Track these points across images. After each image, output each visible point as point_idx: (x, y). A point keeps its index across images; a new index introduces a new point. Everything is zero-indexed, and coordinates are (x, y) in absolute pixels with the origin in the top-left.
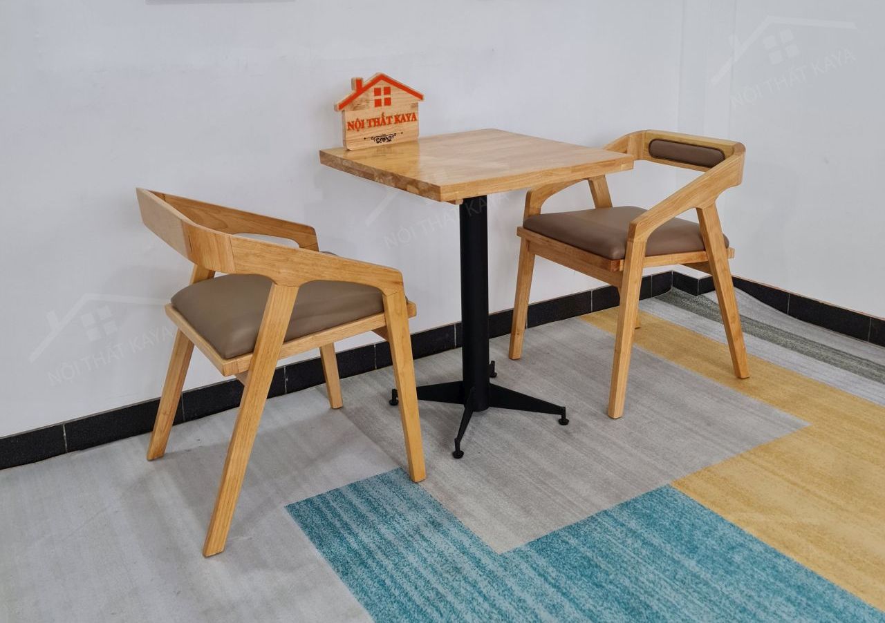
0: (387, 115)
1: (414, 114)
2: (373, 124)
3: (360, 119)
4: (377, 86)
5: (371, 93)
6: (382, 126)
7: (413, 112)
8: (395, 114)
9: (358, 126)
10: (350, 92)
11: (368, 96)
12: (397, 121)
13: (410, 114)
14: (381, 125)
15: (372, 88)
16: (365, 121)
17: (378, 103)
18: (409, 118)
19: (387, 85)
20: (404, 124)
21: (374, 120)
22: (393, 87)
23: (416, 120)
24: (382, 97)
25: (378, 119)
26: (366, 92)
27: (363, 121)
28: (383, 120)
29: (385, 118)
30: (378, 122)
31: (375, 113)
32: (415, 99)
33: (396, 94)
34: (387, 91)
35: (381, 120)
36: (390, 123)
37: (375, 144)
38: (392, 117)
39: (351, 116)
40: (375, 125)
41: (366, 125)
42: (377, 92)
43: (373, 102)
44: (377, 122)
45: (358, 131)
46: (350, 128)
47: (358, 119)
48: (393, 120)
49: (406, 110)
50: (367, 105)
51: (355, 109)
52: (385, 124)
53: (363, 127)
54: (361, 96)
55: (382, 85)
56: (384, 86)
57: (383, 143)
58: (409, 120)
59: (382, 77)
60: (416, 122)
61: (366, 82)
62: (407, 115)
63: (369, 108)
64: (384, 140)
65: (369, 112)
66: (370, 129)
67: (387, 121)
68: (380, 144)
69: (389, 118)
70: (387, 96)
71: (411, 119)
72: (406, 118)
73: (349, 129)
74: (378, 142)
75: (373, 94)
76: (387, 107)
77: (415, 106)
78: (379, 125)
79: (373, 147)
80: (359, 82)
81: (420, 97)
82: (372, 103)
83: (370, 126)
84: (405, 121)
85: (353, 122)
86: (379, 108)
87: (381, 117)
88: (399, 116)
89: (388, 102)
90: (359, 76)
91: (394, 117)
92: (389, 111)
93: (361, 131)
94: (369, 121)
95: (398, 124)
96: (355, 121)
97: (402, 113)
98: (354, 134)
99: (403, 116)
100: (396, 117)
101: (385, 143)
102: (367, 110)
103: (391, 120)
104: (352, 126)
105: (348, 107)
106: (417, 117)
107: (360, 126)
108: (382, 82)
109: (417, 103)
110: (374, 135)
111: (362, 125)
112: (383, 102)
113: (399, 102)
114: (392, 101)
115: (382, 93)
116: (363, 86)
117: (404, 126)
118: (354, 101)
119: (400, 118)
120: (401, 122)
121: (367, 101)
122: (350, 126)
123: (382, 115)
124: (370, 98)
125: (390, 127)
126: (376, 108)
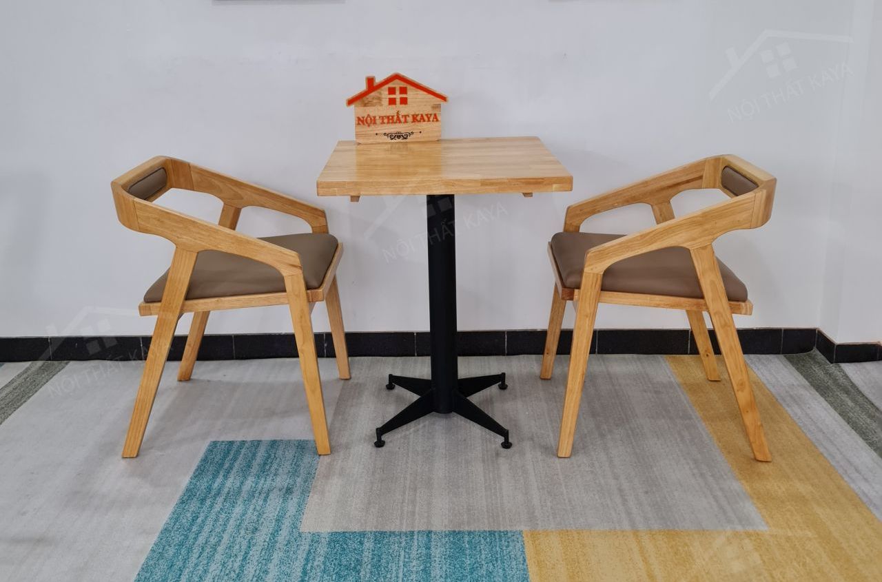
0: (401, 113)
1: (435, 115)
2: (386, 121)
3: (372, 114)
4: (391, 85)
5: (384, 93)
6: (397, 124)
7: (433, 113)
8: (413, 113)
9: (369, 121)
10: (363, 87)
11: (380, 94)
12: (415, 119)
13: (431, 115)
14: (396, 122)
15: (387, 87)
16: (377, 118)
17: (392, 102)
18: (429, 118)
19: (403, 84)
20: (423, 124)
21: (388, 117)
22: (409, 87)
23: (437, 120)
24: (398, 96)
25: (393, 117)
26: (379, 91)
27: (375, 117)
28: (398, 117)
29: (400, 116)
30: (393, 119)
31: (392, 111)
32: (437, 101)
33: (412, 94)
34: (403, 91)
35: (395, 118)
36: (406, 122)
37: (389, 140)
38: (408, 116)
39: (364, 112)
40: (388, 123)
41: (378, 121)
42: (392, 91)
43: (388, 100)
44: (390, 120)
45: (369, 126)
46: (360, 122)
47: (368, 115)
48: (410, 119)
49: (427, 110)
50: (380, 103)
51: (365, 105)
52: (400, 122)
53: (375, 123)
54: (373, 94)
55: (397, 84)
56: (400, 85)
57: (398, 140)
58: (429, 121)
59: (397, 77)
60: (436, 124)
61: (378, 80)
62: (427, 115)
63: (381, 105)
64: (399, 137)
65: (385, 110)
66: (385, 125)
67: (403, 120)
68: (394, 141)
69: (405, 116)
70: (404, 96)
71: (431, 119)
72: (426, 118)
73: (359, 124)
74: (392, 139)
75: (387, 93)
76: (403, 106)
77: (437, 107)
78: (393, 122)
79: (386, 143)
80: (370, 81)
81: (444, 98)
82: (385, 102)
83: (383, 123)
84: (424, 121)
85: (363, 118)
86: (394, 106)
87: (395, 115)
88: (417, 115)
89: (404, 101)
90: (370, 75)
91: (410, 116)
92: (404, 110)
93: (372, 127)
94: (382, 118)
95: (417, 123)
96: (366, 116)
97: (421, 113)
98: (365, 129)
99: (422, 115)
100: (413, 116)
101: (400, 140)
102: (380, 108)
103: (408, 118)
104: (363, 122)
105: (358, 103)
106: (439, 118)
107: (371, 122)
108: (397, 81)
109: (440, 105)
110: (387, 131)
111: (374, 121)
112: (398, 101)
113: (417, 102)
114: (409, 101)
115: (398, 92)
116: (375, 84)
117: (424, 126)
118: (364, 98)
119: (419, 118)
120: (420, 121)
121: (379, 99)
122: (361, 121)
123: (398, 113)
124: (383, 96)
125: (406, 125)
126: (390, 106)
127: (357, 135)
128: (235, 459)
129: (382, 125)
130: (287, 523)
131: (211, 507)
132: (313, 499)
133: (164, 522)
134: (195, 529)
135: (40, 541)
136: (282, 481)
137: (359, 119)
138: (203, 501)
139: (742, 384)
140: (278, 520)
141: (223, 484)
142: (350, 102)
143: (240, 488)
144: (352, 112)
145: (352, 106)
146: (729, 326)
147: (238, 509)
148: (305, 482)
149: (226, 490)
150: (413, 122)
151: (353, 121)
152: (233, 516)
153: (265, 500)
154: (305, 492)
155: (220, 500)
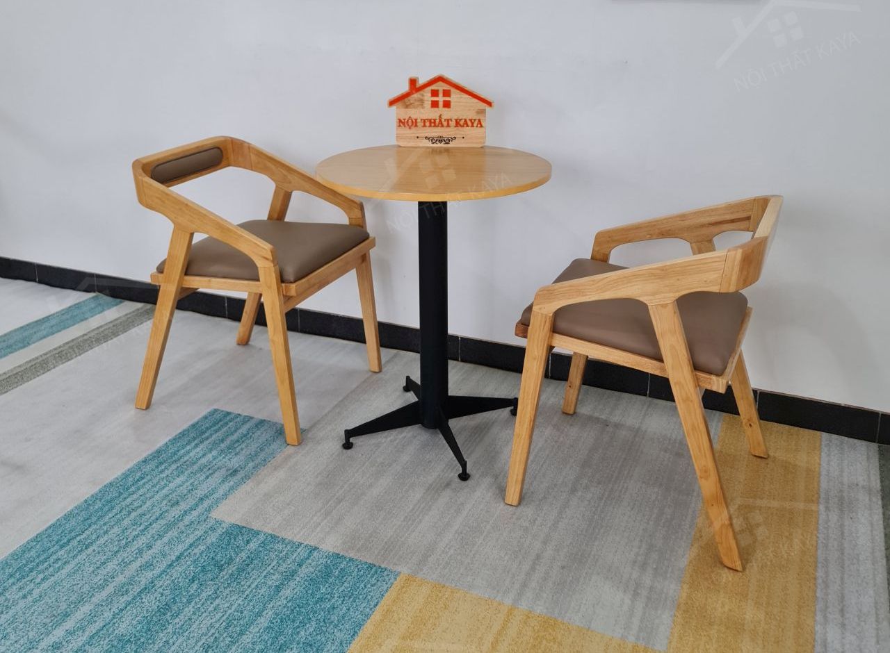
0: (444, 117)
1: (479, 121)
2: (427, 124)
3: (414, 117)
4: (434, 87)
5: (427, 95)
6: (439, 128)
7: (477, 118)
8: (456, 118)
9: (410, 124)
10: (405, 88)
11: (423, 95)
12: (457, 123)
13: (475, 120)
14: (438, 126)
15: (429, 89)
16: (419, 120)
17: (435, 104)
18: (473, 124)
19: (447, 87)
20: (466, 129)
21: (430, 120)
22: (453, 90)
23: (481, 126)
24: (441, 99)
25: (435, 120)
26: (421, 92)
27: (416, 120)
28: (440, 121)
29: (443, 120)
30: (435, 122)
31: (433, 114)
32: (482, 105)
33: (455, 97)
34: (446, 93)
35: (437, 121)
36: (448, 126)
37: (429, 144)
38: (451, 120)
39: (405, 114)
40: (430, 126)
41: (420, 124)
42: (435, 93)
43: (430, 102)
44: (432, 123)
45: (410, 128)
46: (402, 125)
47: (410, 117)
48: (453, 123)
49: (470, 115)
50: (422, 105)
51: (407, 107)
52: (442, 126)
53: (416, 126)
54: (416, 96)
55: (440, 87)
56: (442, 88)
57: (439, 145)
58: (473, 126)
59: (441, 79)
60: (480, 130)
61: (422, 82)
62: (471, 120)
63: (423, 108)
64: (441, 141)
65: (429, 113)
66: (425, 128)
67: (445, 124)
68: (435, 145)
69: (448, 121)
70: (447, 99)
71: (475, 125)
72: (469, 123)
73: (400, 126)
74: (433, 143)
75: (430, 95)
76: (446, 109)
77: (482, 112)
78: (435, 126)
79: (427, 147)
80: (413, 82)
81: (489, 104)
82: (428, 104)
83: (424, 126)
84: (468, 126)
85: (404, 120)
86: (436, 109)
87: (438, 118)
88: (461, 120)
89: (447, 105)
90: (413, 75)
91: (453, 120)
92: (447, 114)
93: (414, 130)
94: (424, 121)
95: (460, 128)
96: (407, 118)
97: (465, 117)
98: (406, 131)
99: (465, 120)
100: (456, 120)
101: (442, 145)
102: (422, 110)
103: (450, 122)
104: (404, 123)
105: (399, 104)
106: (483, 124)
107: (413, 124)
108: (440, 83)
109: (485, 110)
110: (429, 135)
111: (414, 123)
112: (441, 104)
113: (461, 106)
114: (452, 104)
115: (441, 94)
116: (418, 86)
117: (467, 131)
118: (406, 100)
119: (462, 123)
120: (463, 126)
121: (422, 101)
122: (401, 123)
123: (440, 116)
124: (426, 98)
125: (448, 129)
126: (433, 109)
127: (398, 137)
128: (216, 431)
129: (423, 129)
130: (206, 503)
131: (162, 471)
132: (247, 486)
133: (116, 476)
134: (133, 489)
135: (19, 468)
136: (235, 462)
137: (400, 121)
138: (161, 463)
139: (706, 472)
140: (201, 499)
141: (188, 452)
142: (392, 103)
143: (198, 459)
144: (395, 112)
145: (394, 108)
146: (692, 401)
147: (178, 481)
148: (254, 468)
149: (186, 459)
150: (456, 126)
151: (395, 123)
152: (171, 485)
153: (207, 477)
154: (247, 477)
155: (174, 466)
